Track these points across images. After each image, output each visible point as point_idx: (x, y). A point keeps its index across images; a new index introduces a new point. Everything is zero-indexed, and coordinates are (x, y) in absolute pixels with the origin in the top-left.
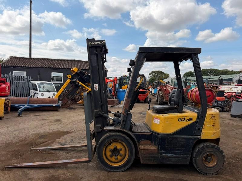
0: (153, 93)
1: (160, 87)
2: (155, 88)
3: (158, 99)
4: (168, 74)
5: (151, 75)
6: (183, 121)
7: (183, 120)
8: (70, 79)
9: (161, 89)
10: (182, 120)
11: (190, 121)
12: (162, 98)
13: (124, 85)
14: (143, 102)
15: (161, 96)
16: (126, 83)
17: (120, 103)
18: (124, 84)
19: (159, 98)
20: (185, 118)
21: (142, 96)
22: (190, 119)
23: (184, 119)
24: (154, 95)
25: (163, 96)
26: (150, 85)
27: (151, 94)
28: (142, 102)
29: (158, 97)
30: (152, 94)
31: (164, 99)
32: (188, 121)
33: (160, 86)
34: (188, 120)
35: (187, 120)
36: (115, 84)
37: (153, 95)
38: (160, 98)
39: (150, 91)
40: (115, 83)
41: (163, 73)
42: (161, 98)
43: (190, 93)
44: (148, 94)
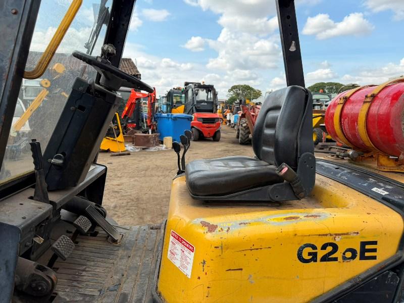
0: (232, 122)
1: (243, 111)
2: (236, 113)
3: (238, 133)
4: (260, 91)
5: (232, 93)
6: (325, 259)
7: (325, 252)
8: (48, 89)
9: (245, 114)
10: (321, 254)
11: (363, 257)
12: (247, 131)
13: (175, 107)
14: (212, 139)
15: (245, 127)
16: (180, 103)
17: (162, 143)
18: (176, 105)
19: (241, 132)
20: (338, 241)
21: (208, 127)
22: (366, 250)
23: (330, 249)
24: (234, 127)
25: (248, 128)
26: (227, 108)
27: (228, 124)
28: (210, 139)
29: (239, 130)
30: (230, 124)
31: (249, 133)
32: (353, 257)
33: (242, 107)
34: (353, 251)
35: (349, 255)
36: (152, 101)
37: (233, 125)
38: (243, 132)
39: (228, 119)
40: (151, 99)
41: (251, 89)
42: (245, 132)
43: (339, 108)
44: (219, 124)
